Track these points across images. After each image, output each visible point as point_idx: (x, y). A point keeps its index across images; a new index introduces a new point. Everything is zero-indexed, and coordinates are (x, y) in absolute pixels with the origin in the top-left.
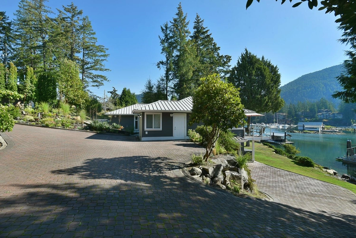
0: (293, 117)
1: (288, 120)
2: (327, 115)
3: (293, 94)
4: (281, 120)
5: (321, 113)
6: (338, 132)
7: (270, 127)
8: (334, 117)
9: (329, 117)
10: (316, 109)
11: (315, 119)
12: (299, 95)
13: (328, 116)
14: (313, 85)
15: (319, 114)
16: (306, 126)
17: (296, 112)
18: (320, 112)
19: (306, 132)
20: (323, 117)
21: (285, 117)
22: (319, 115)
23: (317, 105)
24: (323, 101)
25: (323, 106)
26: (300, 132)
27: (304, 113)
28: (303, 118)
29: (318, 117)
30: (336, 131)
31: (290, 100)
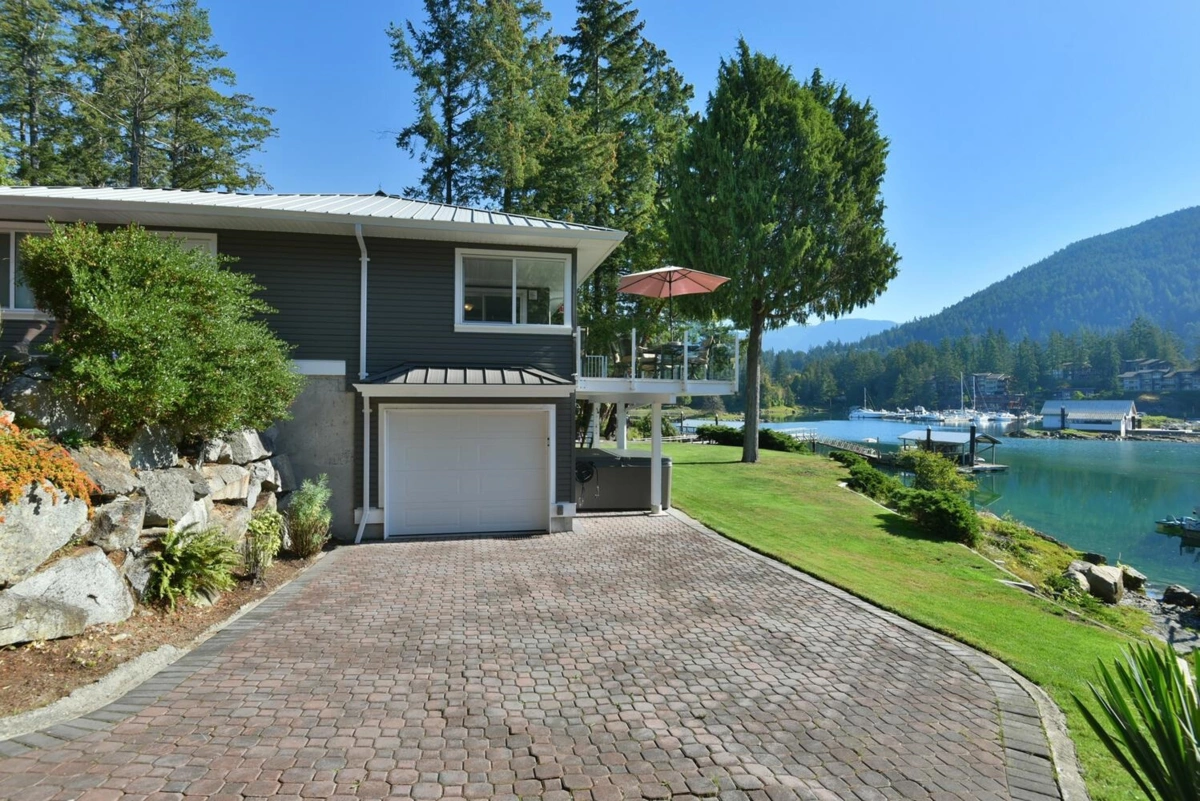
0: (1032, 386)
1: (1014, 398)
2: (1153, 380)
3: (1036, 309)
4: (988, 399)
5: (1135, 373)
6: (1189, 435)
7: (943, 421)
8: (1182, 385)
9: (1163, 386)
10: (1117, 360)
12: (1058, 311)
13: (1157, 382)
14: (1107, 275)
15: (1128, 374)
16: (1071, 415)
17: (1042, 368)
18: (1129, 368)
19: (1069, 436)
20: (1141, 386)
21: (1004, 387)
22: (1127, 378)
23: (1121, 345)
24: (1142, 329)
25: (1142, 346)
26: (1046, 434)
27: (1073, 371)
28: (1067, 390)
29: (1122, 386)
30: (1184, 433)
31: (1024, 328)
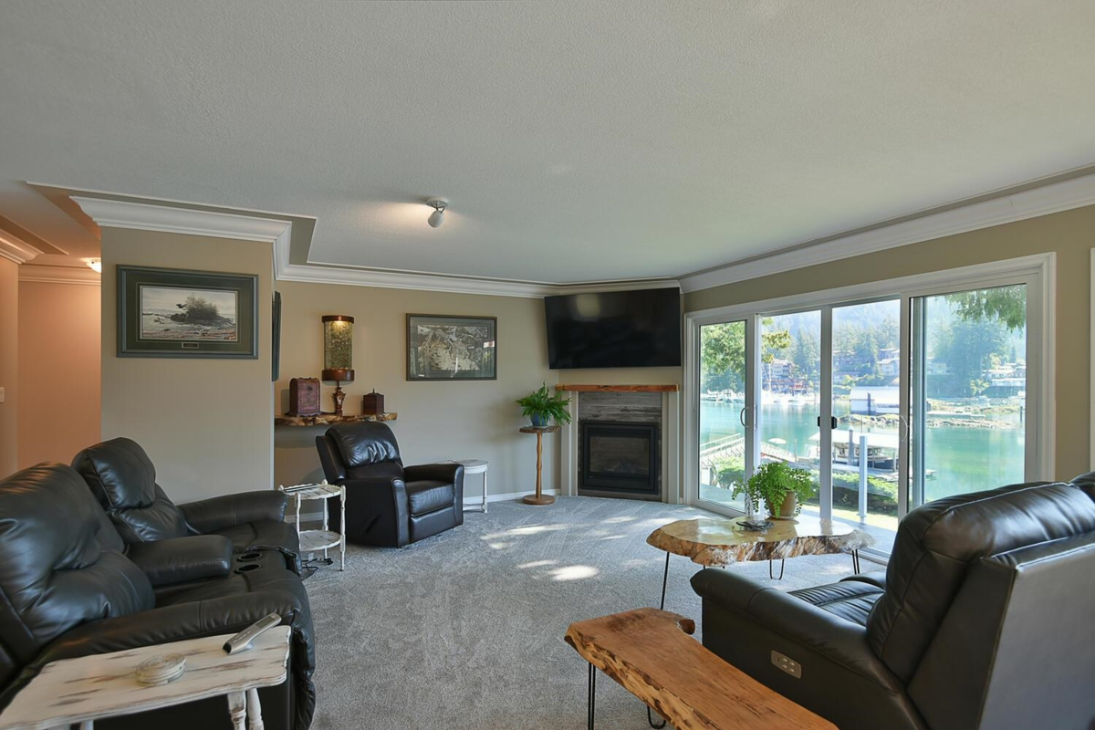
0: (810, 370)
1: (798, 381)
4: (777, 381)
5: (890, 360)
11: (873, 377)
20: (895, 371)
21: (788, 371)
22: (885, 364)
23: (876, 337)
24: (892, 323)
25: (892, 337)
26: (873, 419)
27: (840, 358)
28: (837, 374)
29: (883, 371)
